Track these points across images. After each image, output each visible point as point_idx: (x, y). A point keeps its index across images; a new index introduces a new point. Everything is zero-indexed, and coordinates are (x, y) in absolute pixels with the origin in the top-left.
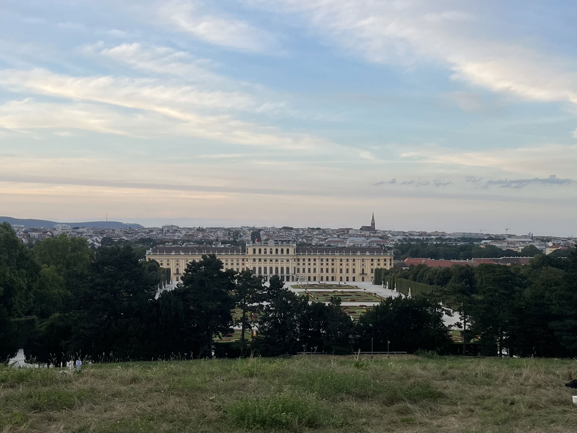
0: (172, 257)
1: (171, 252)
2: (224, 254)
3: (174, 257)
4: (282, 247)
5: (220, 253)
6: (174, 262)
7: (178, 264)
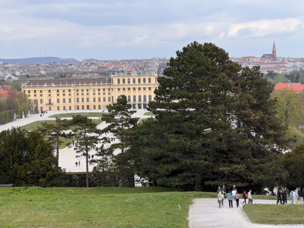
0: (44, 89)
1: (44, 84)
2: (91, 84)
3: (46, 89)
4: (144, 77)
5: (88, 84)
6: (46, 94)
7: (50, 95)
